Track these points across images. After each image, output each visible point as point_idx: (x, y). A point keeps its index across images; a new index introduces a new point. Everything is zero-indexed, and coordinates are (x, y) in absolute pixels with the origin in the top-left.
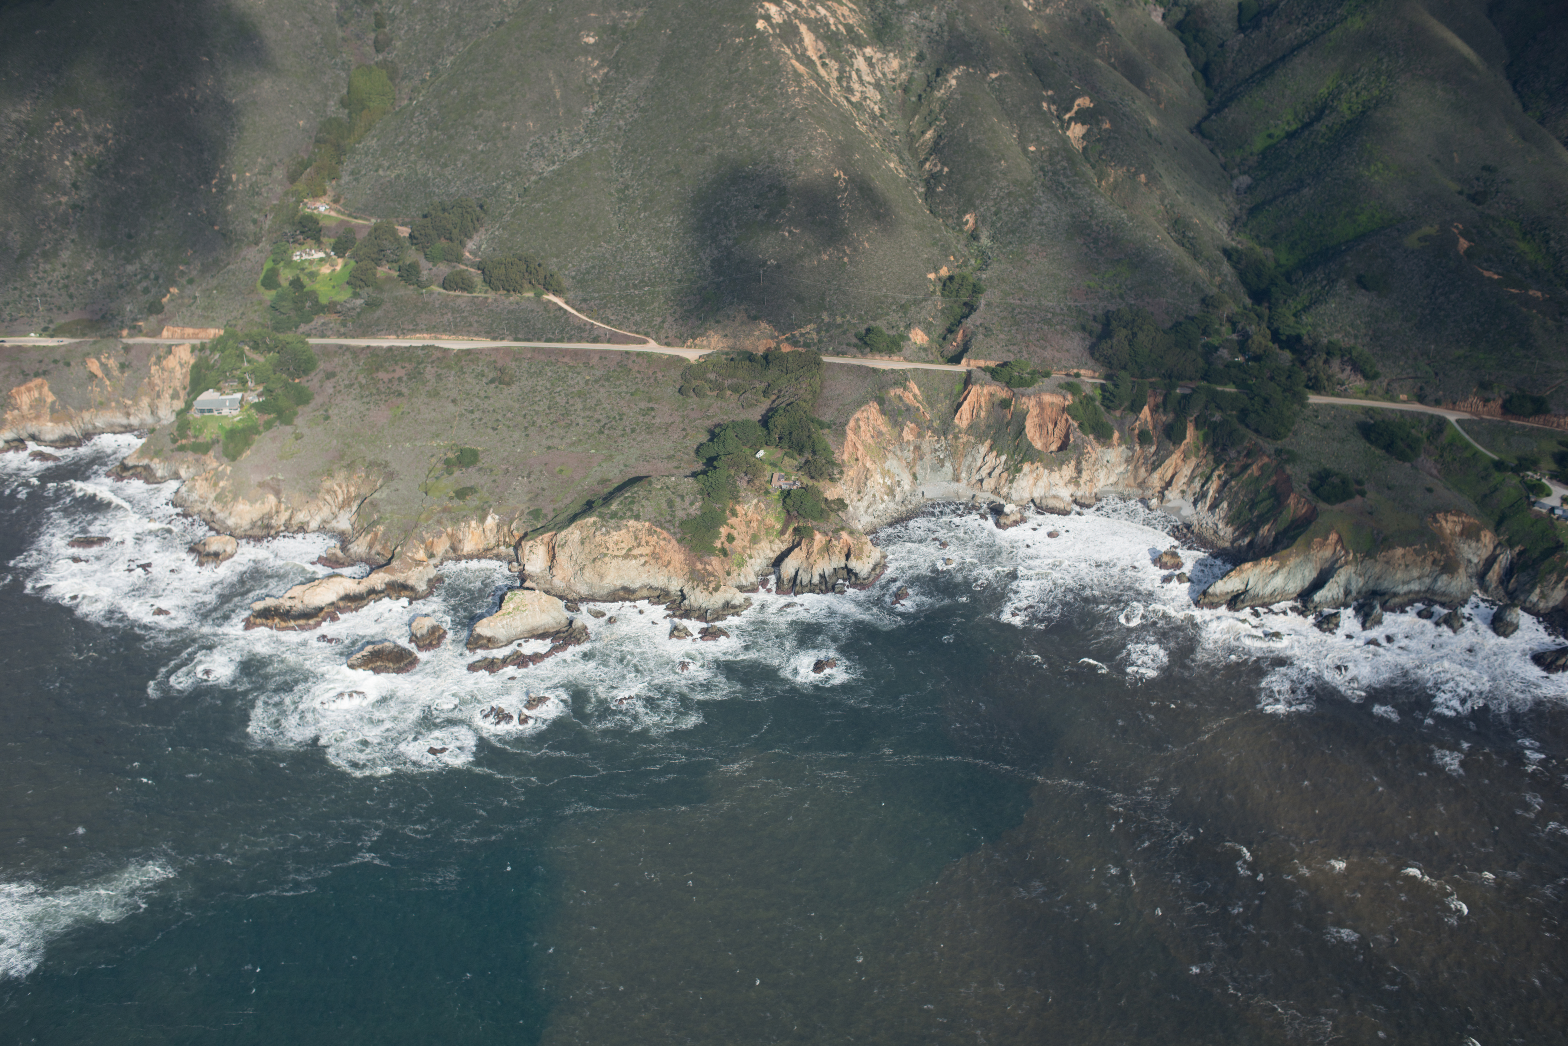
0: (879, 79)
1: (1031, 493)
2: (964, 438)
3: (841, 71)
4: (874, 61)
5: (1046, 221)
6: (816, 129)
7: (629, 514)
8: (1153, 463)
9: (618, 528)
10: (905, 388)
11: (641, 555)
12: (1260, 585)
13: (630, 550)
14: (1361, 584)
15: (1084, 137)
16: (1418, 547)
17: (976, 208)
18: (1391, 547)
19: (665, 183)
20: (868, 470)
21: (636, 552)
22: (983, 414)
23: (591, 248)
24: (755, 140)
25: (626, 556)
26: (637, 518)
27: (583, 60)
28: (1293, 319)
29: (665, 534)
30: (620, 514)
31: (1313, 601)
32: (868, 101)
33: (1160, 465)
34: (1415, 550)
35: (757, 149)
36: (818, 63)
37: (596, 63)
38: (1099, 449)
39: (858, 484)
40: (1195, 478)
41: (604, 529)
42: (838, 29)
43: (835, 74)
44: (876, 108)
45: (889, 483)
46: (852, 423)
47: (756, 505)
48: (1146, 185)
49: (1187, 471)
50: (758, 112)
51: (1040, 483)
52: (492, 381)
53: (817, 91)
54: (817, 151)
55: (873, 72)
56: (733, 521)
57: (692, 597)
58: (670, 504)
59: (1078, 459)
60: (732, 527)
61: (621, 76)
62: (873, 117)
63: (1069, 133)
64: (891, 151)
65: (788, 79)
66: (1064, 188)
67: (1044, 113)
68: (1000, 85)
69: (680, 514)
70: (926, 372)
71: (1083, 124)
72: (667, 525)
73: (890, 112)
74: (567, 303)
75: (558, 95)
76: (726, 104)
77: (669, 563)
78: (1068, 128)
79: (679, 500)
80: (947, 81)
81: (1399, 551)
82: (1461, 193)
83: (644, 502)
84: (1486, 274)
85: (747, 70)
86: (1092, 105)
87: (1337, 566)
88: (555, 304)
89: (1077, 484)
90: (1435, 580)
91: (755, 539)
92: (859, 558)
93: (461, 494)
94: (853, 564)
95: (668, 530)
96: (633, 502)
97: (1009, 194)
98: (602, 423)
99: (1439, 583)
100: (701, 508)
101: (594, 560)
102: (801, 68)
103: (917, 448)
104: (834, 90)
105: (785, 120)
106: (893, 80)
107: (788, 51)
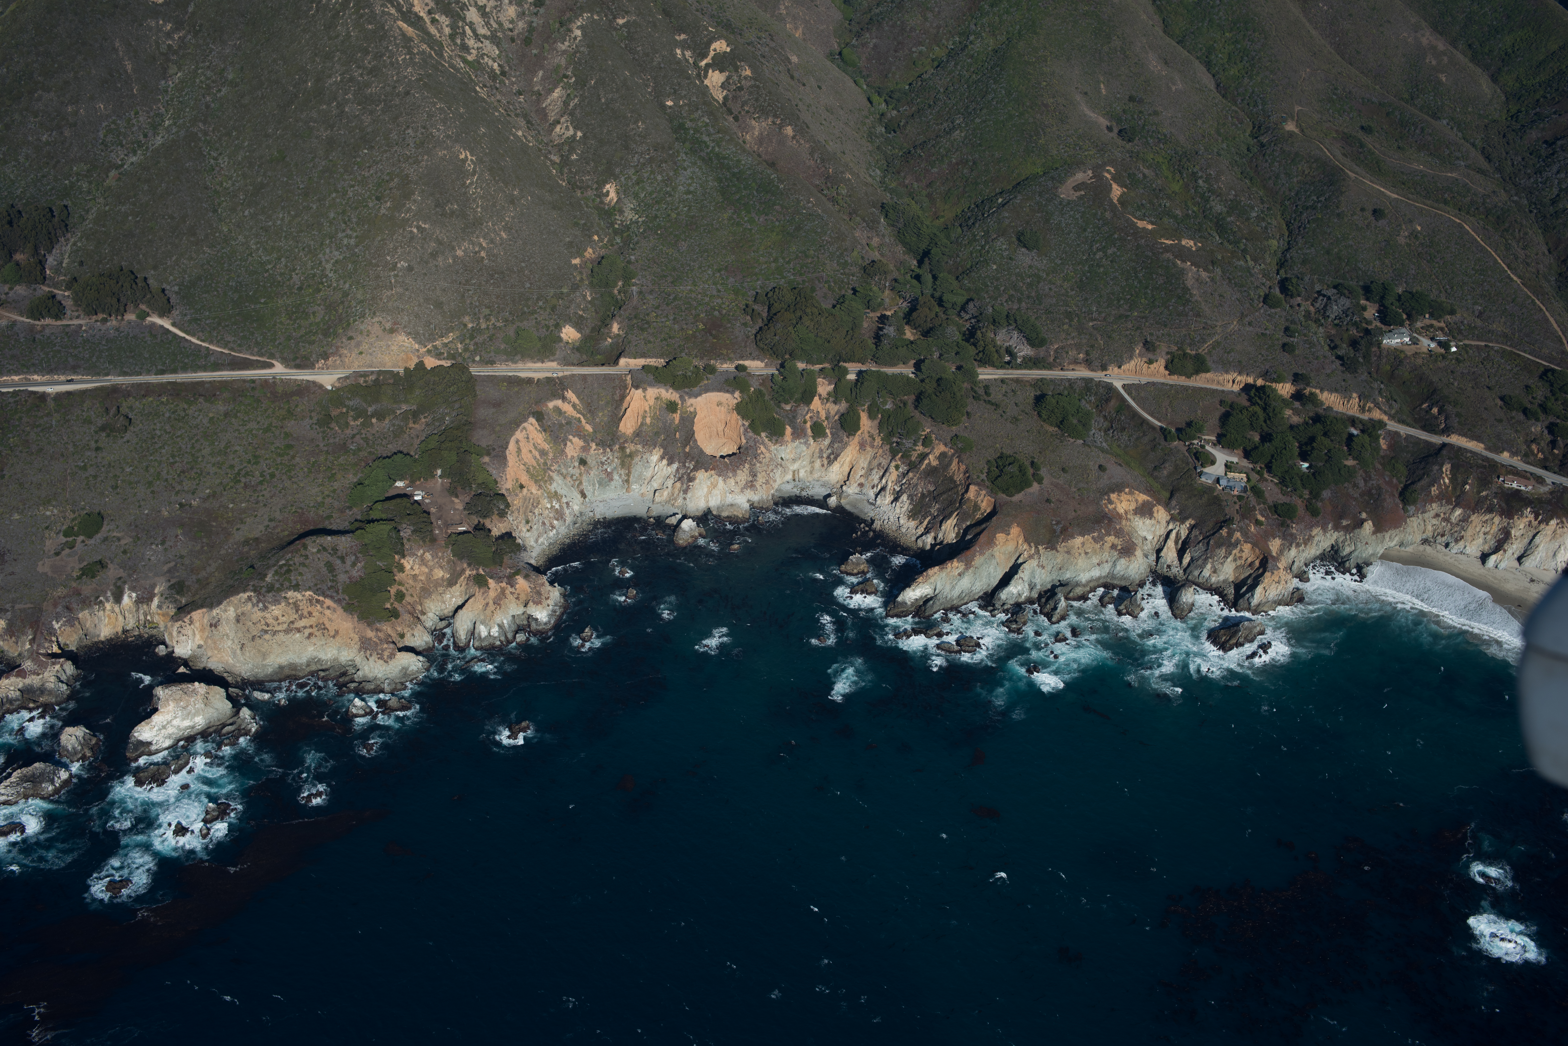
1: (707, 503)
2: (631, 448)
3: (453, 26)
4: (487, 10)
5: (692, 189)
6: (435, 104)
7: (287, 584)
8: (828, 457)
9: (276, 602)
10: (564, 399)
11: (305, 627)
13: (292, 623)
15: (723, 86)
16: (1096, 534)
17: (616, 178)
18: (1070, 537)
19: (269, 173)
20: (535, 496)
21: (298, 625)
22: (648, 420)
23: (194, 255)
24: (367, 119)
25: (289, 630)
26: (296, 587)
27: (153, 24)
28: (955, 283)
29: (328, 602)
30: (277, 585)
32: (486, 59)
33: (836, 459)
34: (1093, 538)
35: (369, 130)
36: (427, 19)
37: (169, 26)
38: (773, 448)
39: (526, 513)
40: (872, 469)
41: (261, 605)
43: (447, 31)
44: (496, 66)
45: (557, 507)
46: (512, 446)
49: (863, 463)
50: (368, 85)
51: (716, 492)
53: (430, 55)
54: (439, 130)
55: (487, 24)
56: (399, 576)
57: (366, 668)
58: (330, 567)
59: (752, 462)
60: (400, 584)
63: (706, 82)
64: (517, 115)
66: (708, 147)
68: (628, 32)
69: (342, 578)
70: (584, 377)
71: (721, 71)
72: (329, 592)
74: (174, 325)
75: (129, 68)
76: (330, 77)
77: (337, 633)
78: (706, 76)
80: (570, 31)
81: (1079, 540)
82: (1110, 129)
83: (302, 569)
85: (348, 35)
86: (728, 50)
89: (753, 488)
90: (1114, 564)
91: (425, 594)
92: (537, 603)
94: (533, 610)
95: (332, 597)
97: (651, 160)
99: (1118, 568)
102: (410, 31)
103: (583, 463)
107: (393, 11)
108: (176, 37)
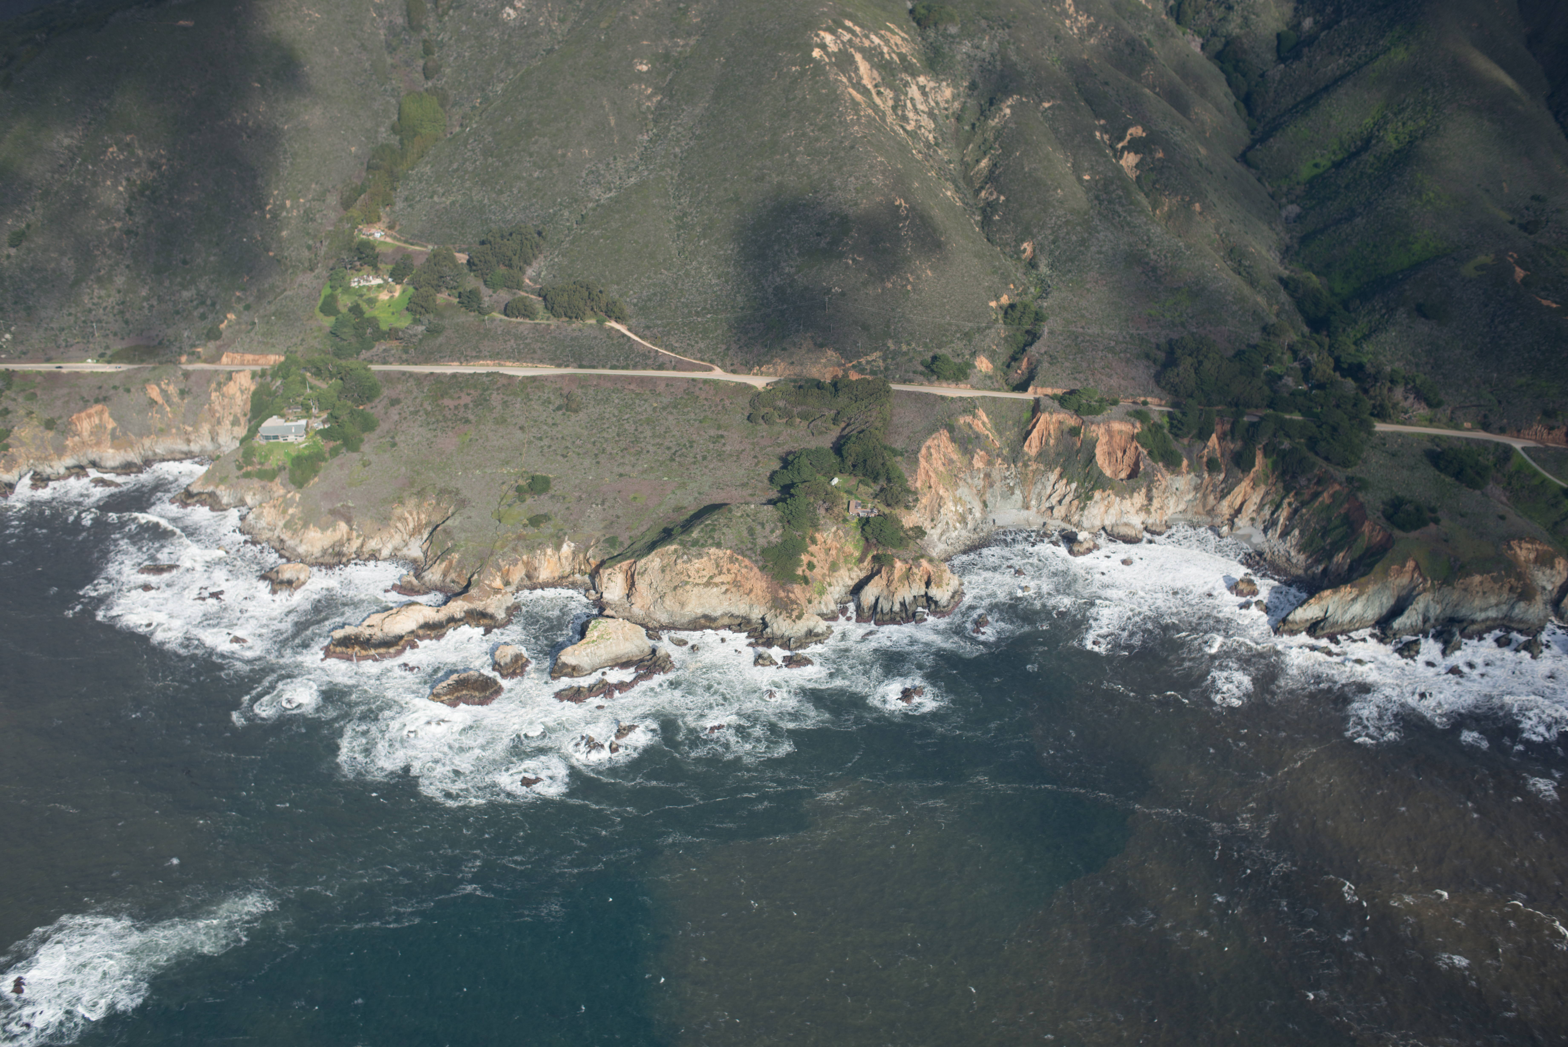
0: (933, 108)
1: (1103, 521)
2: (1033, 466)
3: (896, 100)
4: (927, 89)
5: (1104, 249)
6: (876, 157)
7: (710, 541)
8: (1222, 491)
9: (700, 556)
10: (975, 416)
11: (723, 583)
12: (1339, 612)
13: (711, 577)
14: (1438, 611)
15: (1137, 166)
16: (1495, 574)
17: (1033, 237)
18: (1469, 574)
19: (724, 211)
20: (941, 498)
21: (717, 580)
22: (1052, 442)
23: (652, 275)
24: (815, 168)
25: (707, 584)
26: (718, 545)
27: (636, 87)
28: (1353, 347)
29: (747, 562)
30: (702, 541)
31: (1392, 628)
32: (923, 130)
33: (1229, 493)
34: (1492, 577)
35: (817, 177)
36: (873, 92)
37: (649, 91)
38: (1169, 477)
39: (932, 511)
40: (1264, 505)
41: (685, 557)
42: (891, 58)
43: (890, 103)
44: (931, 137)
45: (961, 511)
46: (924, 451)
47: (835, 533)
48: (1200, 213)
49: (1256, 498)
50: (817, 140)
51: (1112, 511)
52: (559, 408)
53: (874, 119)
54: (878, 179)
55: (926, 101)
56: (812, 548)
57: (775, 625)
58: (751, 531)
59: (1148, 486)
60: (812, 555)
61: (675, 104)
62: (928, 145)
63: (1122, 162)
64: (947, 180)
65: (846, 108)
66: (1119, 216)
67: (1097, 142)
68: (1053, 115)
69: (761, 542)
70: (994, 399)
71: (1136, 153)
72: (748, 553)
73: (944, 141)
74: (629, 330)
75: (613, 123)
76: (784, 132)
77: (751, 591)
78: (1121, 157)
79: (759, 527)
80: (1001, 110)
81: (1477, 579)
82: (1512, 222)
83: (725, 530)
84: (1545, 303)
85: (804, 98)
86: (1144, 135)
87: (1415, 593)
88: (618, 331)
89: (1148, 512)
90: (1512, 607)
91: (834, 567)
92: (939, 585)
93: (535, 521)
94: (934, 592)
95: (750, 558)
96: (714, 530)
97: (1067, 223)
98: (673, 451)
99: (1517, 611)
100: (782, 535)
101: (675, 588)
102: (858, 97)
103: (988, 476)
104: (890, 118)
105: (844, 149)
106: (946, 109)
107: (845, 80)
108: (655, 100)
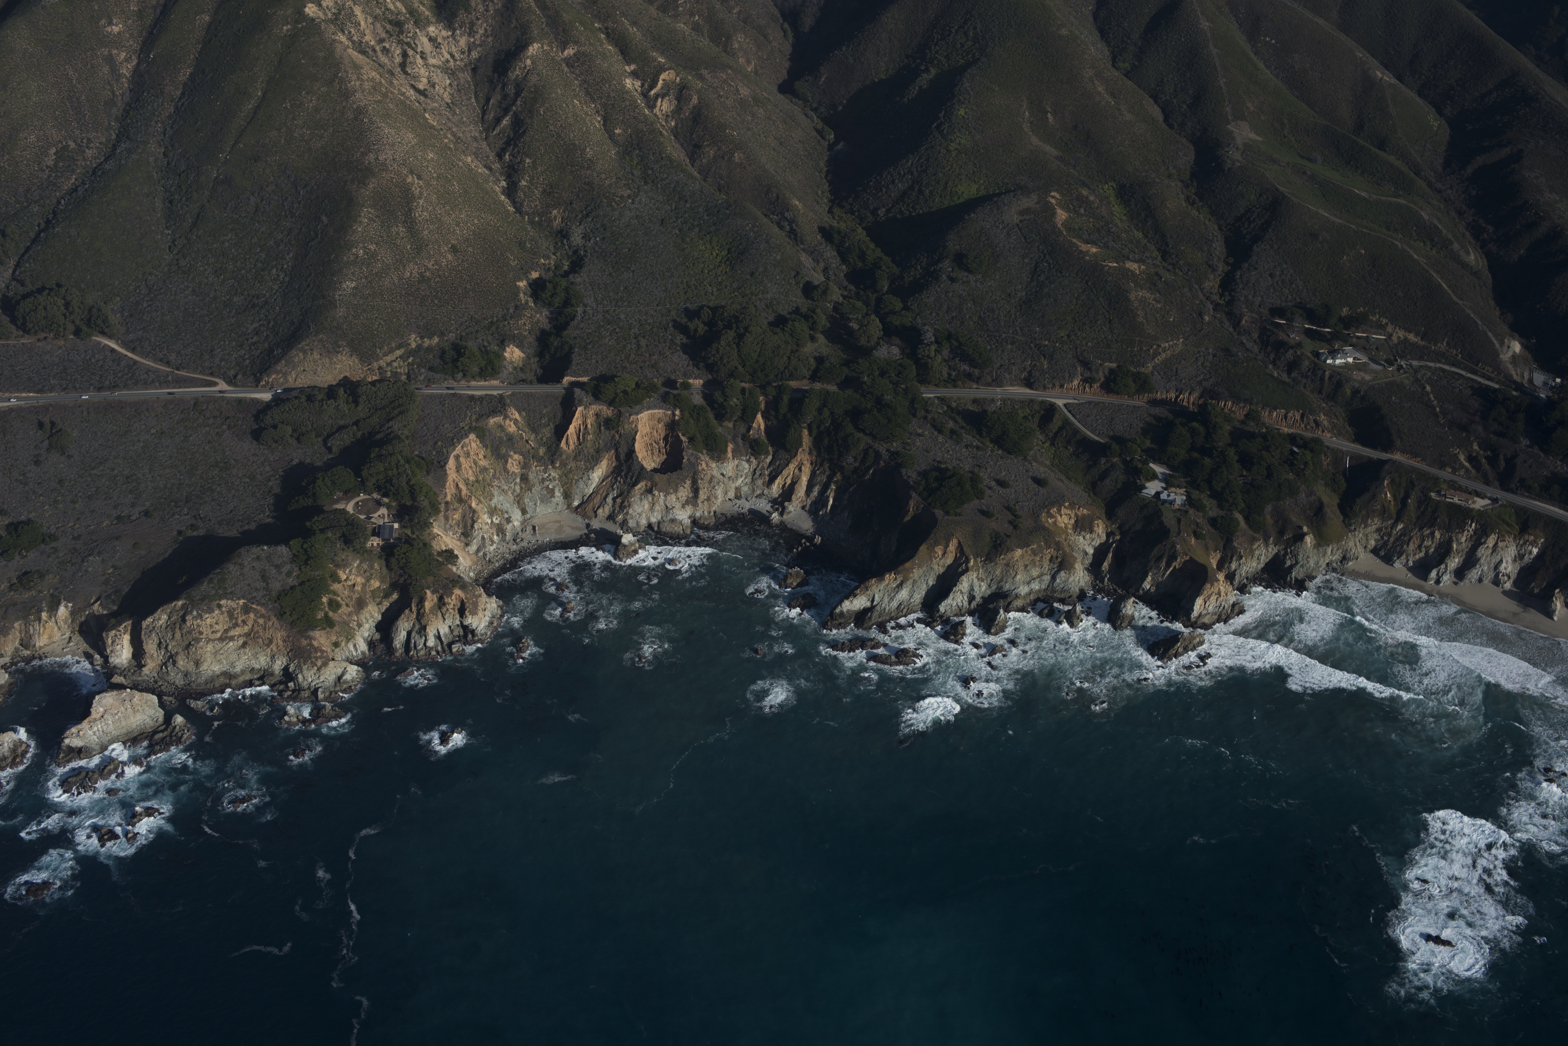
3: (405, 55)
4: (439, 40)
7: (220, 592)
8: (770, 474)
9: (210, 611)
10: (506, 416)
11: (239, 636)
12: (886, 600)
13: (226, 631)
14: (983, 588)
15: (672, 114)
18: (1010, 550)
20: (474, 512)
22: (590, 436)
25: (222, 639)
26: (230, 596)
29: (263, 610)
30: (211, 593)
31: (938, 611)
32: (437, 87)
33: (777, 475)
34: (1032, 549)
36: (378, 48)
37: (123, 56)
38: (714, 465)
40: (813, 487)
41: (194, 613)
42: (396, 8)
44: (446, 95)
46: (452, 461)
47: (358, 567)
48: (741, 164)
49: (805, 478)
51: (657, 507)
53: (379, 82)
55: (439, 53)
56: (335, 587)
57: (300, 676)
58: (265, 576)
59: (693, 478)
60: (335, 593)
62: (443, 105)
63: (656, 110)
67: (628, 91)
68: (578, 62)
69: (277, 586)
70: (528, 395)
71: (670, 100)
72: (263, 600)
74: (121, 345)
78: (654, 105)
79: (273, 571)
81: (1019, 552)
83: (237, 578)
84: (1085, 248)
86: (677, 79)
87: (959, 573)
88: (108, 347)
89: (695, 505)
90: (1054, 578)
92: (474, 613)
93: (25, 580)
95: (266, 606)
96: (223, 579)
99: (1058, 581)
100: (298, 577)
101: (187, 646)
102: (359, 58)
104: (397, 80)
107: (343, 38)
108: (130, 66)
